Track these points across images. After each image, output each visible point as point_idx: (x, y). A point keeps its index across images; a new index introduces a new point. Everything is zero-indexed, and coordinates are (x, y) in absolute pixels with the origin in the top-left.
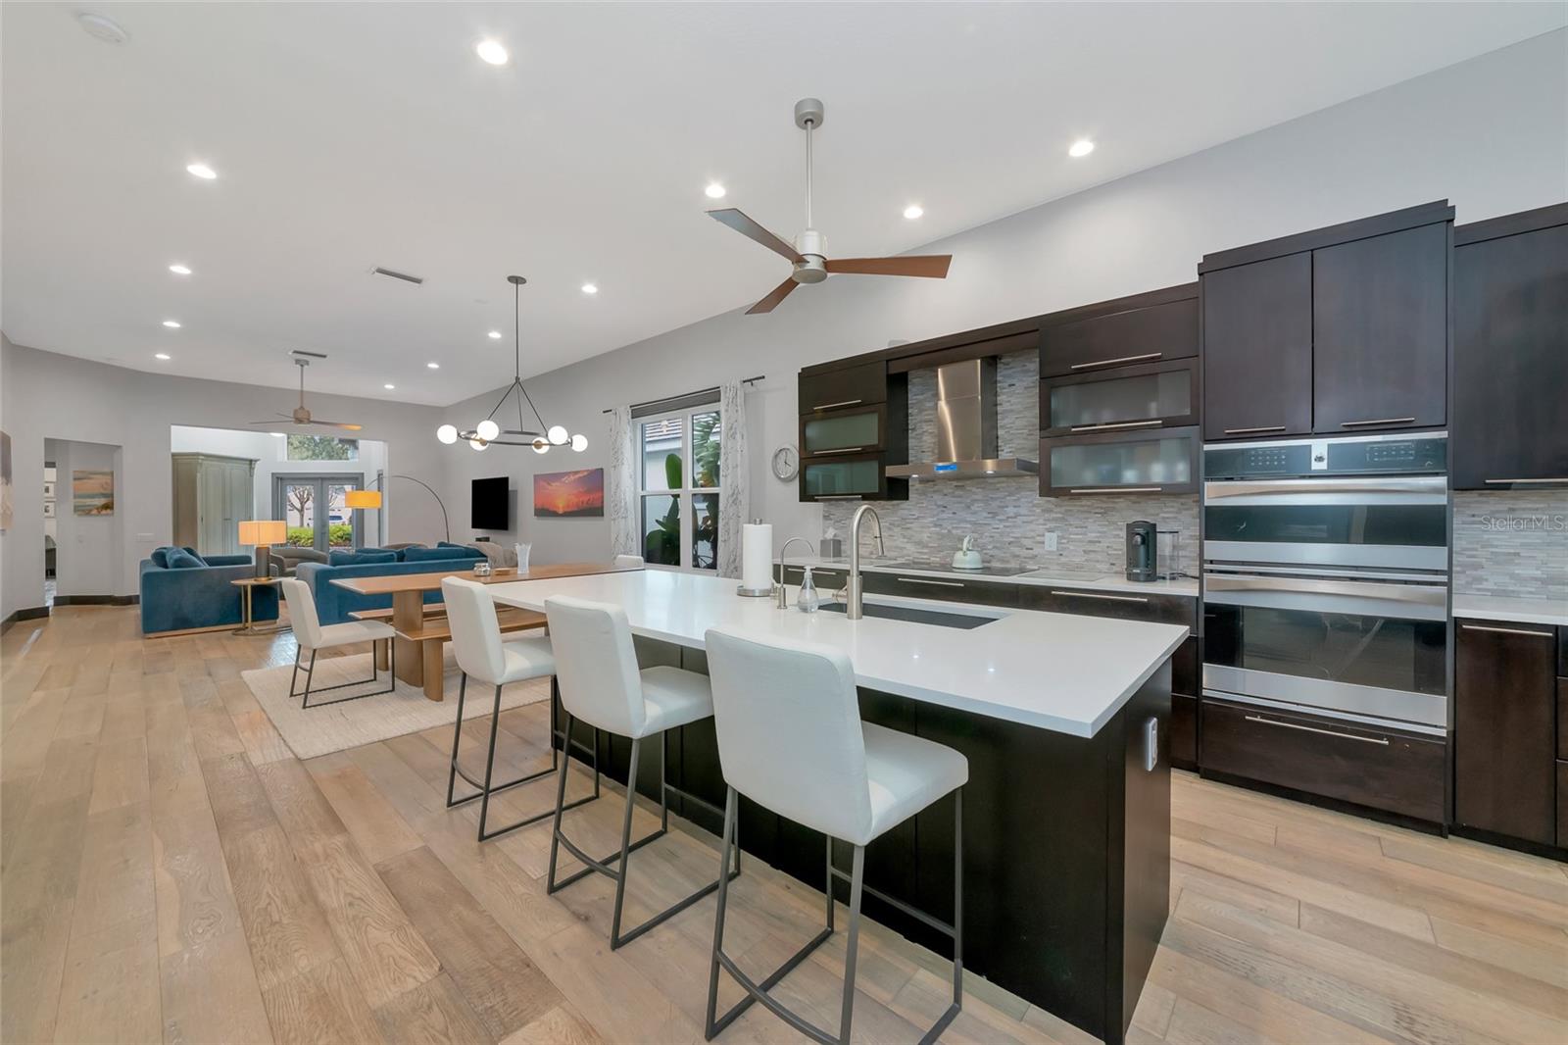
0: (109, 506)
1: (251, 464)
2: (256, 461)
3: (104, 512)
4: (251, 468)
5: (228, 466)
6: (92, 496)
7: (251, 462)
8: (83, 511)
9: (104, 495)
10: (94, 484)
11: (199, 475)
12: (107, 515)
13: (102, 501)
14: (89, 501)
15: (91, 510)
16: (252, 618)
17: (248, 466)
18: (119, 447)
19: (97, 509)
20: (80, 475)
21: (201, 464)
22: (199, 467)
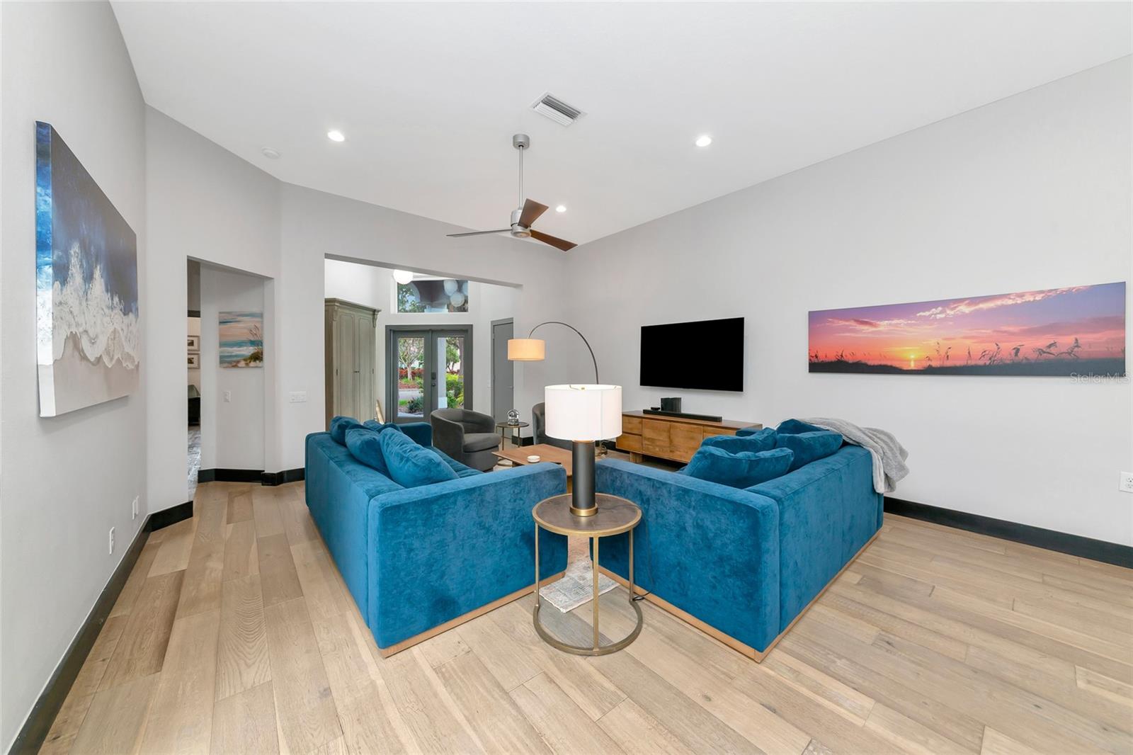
0: (257, 357)
1: (374, 314)
2: (379, 311)
3: (252, 364)
4: (374, 319)
5: (357, 315)
6: (240, 344)
7: (374, 312)
8: (230, 362)
9: (253, 343)
10: (240, 330)
11: (334, 323)
12: (257, 367)
13: (249, 351)
14: (236, 351)
15: (238, 362)
16: (540, 574)
17: (371, 317)
18: (271, 279)
19: (245, 360)
20: (228, 318)
21: (336, 311)
22: (334, 314)
